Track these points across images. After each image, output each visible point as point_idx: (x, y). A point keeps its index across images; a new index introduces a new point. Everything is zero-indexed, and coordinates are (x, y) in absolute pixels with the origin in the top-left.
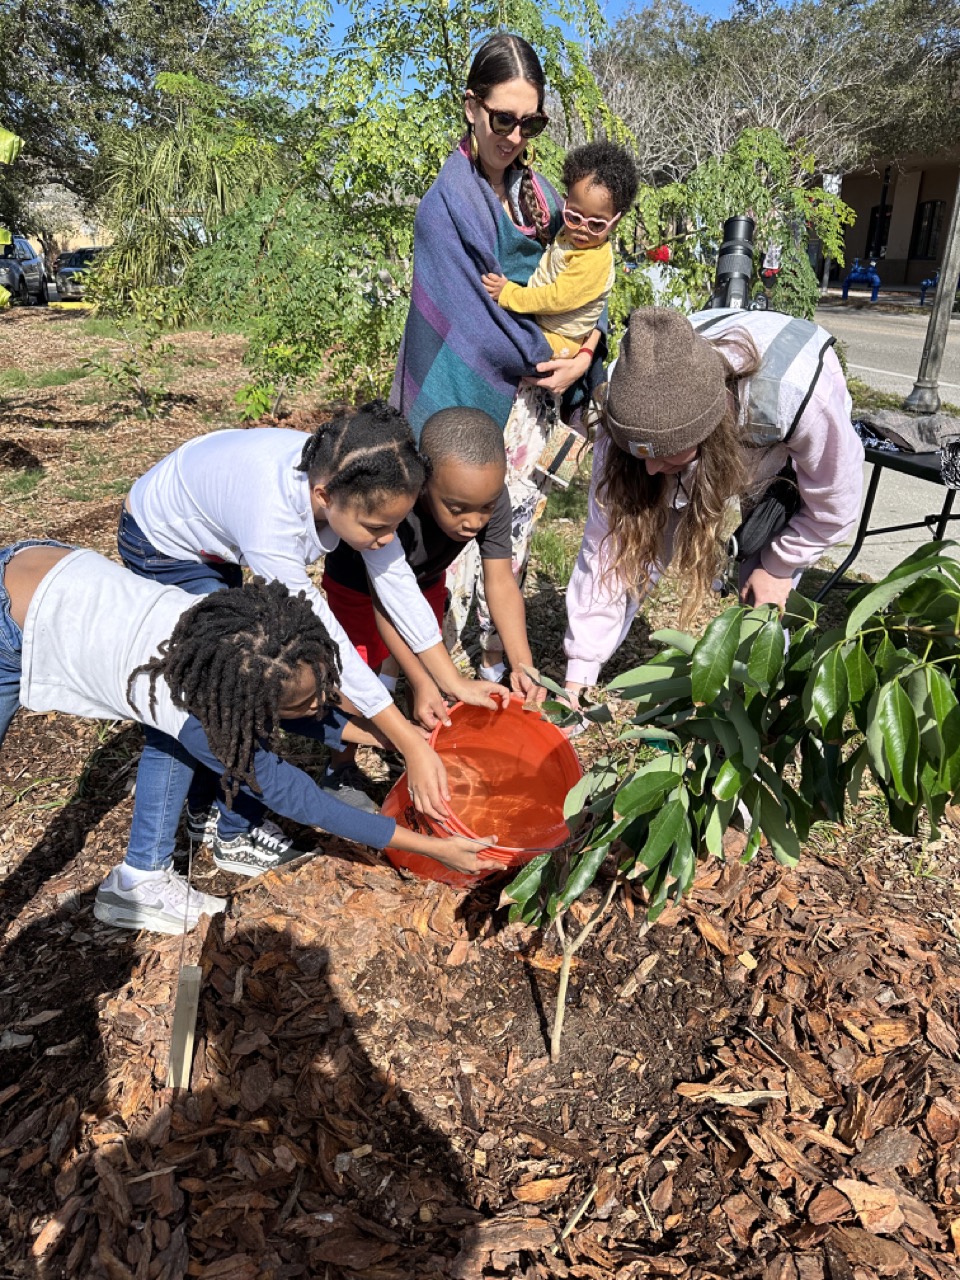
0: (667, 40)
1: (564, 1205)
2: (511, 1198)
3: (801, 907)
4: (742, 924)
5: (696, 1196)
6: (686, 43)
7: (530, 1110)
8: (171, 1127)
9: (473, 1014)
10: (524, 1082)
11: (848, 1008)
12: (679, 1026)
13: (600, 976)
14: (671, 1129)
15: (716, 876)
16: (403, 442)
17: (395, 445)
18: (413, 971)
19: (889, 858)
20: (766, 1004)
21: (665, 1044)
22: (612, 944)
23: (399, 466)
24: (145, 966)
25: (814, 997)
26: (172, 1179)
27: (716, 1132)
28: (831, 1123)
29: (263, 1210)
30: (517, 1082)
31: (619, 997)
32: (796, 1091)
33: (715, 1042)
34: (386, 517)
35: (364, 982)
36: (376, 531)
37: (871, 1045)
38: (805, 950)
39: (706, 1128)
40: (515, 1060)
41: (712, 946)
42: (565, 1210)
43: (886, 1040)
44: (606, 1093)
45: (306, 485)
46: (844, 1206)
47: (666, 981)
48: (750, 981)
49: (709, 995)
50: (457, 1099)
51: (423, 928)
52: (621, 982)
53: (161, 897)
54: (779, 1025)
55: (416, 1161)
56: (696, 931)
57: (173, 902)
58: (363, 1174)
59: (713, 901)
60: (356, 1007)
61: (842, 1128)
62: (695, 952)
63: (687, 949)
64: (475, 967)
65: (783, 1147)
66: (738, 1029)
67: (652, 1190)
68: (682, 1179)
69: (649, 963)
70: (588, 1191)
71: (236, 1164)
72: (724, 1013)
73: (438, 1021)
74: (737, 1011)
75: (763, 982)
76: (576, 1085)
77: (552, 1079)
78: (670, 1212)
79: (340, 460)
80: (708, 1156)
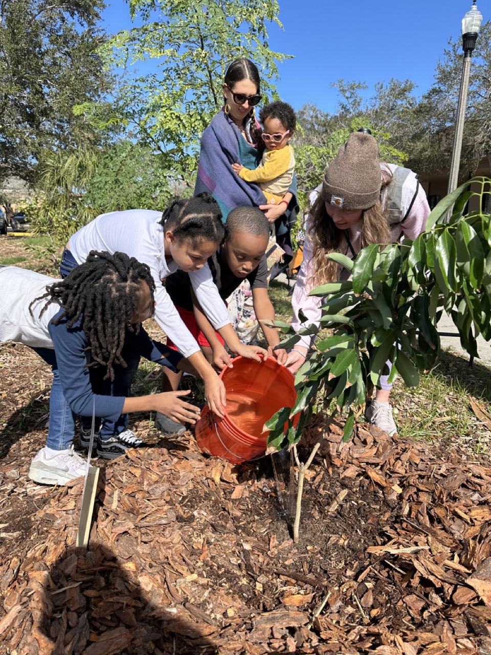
0: (310, 123)
1: (312, 606)
2: (280, 603)
3: (421, 462)
4: (393, 472)
5: (387, 598)
6: (319, 125)
7: (285, 567)
8: (77, 566)
9: (248, 522)
10: (279, 553)
11: (456, 504)
12: (363, 523)
13: (317, 502)
14: (366, 568)
15: (375, 450)
16: (216, 215)
17: (211, 215)
18: (213, 498)
19: (462, 446)
20: (410, 508)
21: (357, 531)
22: (322, 485)
23: (212, 226)
24: (59, 497)
25: (437, 501)
26: (78, 590)
27: (394, 566)
28: (456, 558)
29: (134, 607)
30: (276, 552)
31: (328, 512)
32: (434, 545)
33: (384, 529)
34: (202, 252)
35: (187, 500)
37: (471, 520)
38: (428, 480)
39: (387, 566)
40: (274, 542)
41: (377, 484)
42: (312, 609)
43: (479, 518)
44: (326, 553)
46: (472, 594)
47: (353, 502)
48: (400, 499)
49: (378, 507)
50: (242, 561)
51: (217, 479)
52: (329, 504)
53: (68, 464)
54: (419, 515)
55: (223, 584)
56: (368, 477)
57: (74, 467)
58: (193, 589)
59: (374, 462)
60: (182, 513)
61: (463, 560)
62: (367, 488)
63: (363, 487)
64: (247, 499)
65: (433, 567)
66: (398, 519)
67: (360, 599)
68: (377, 590)
69: (344, 493)
70: (322, 600)
71: (117, 586)
72: (387, 515)
73: (228, 525)
74: (395, 514)
75: (407, 498)
76: (310, 553)
77: (296, 551)
78: (373, 607)
79: (182, 218)
80: (390, 578)
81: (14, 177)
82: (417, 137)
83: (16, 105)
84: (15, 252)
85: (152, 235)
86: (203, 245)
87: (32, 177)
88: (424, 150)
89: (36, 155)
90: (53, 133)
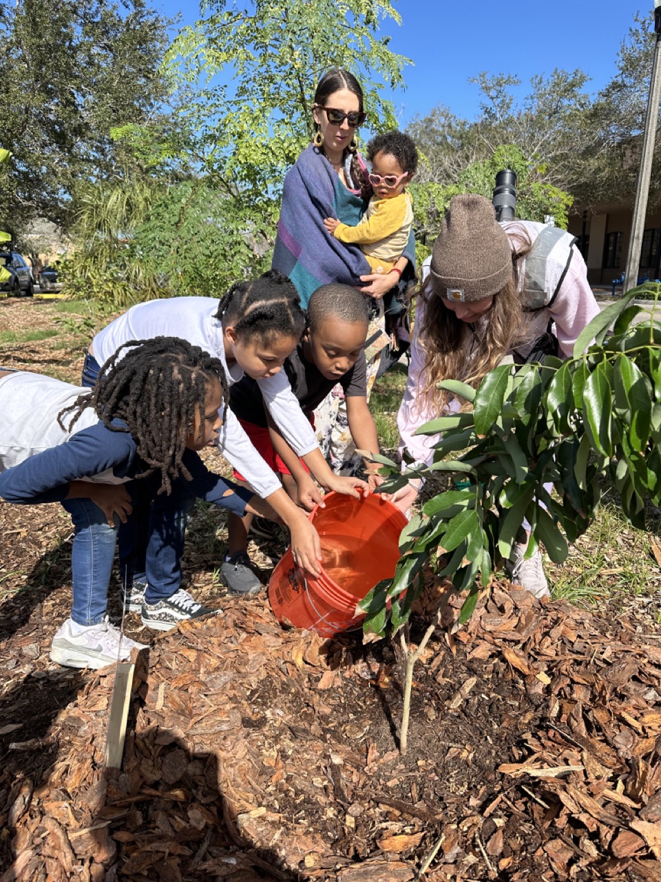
0: (441, 135)
1: (420, 853)
2: (377, 848)
3: (578, 639)
4: (538, 654)
5: (522, 843)
6: (453, 137)
7: (386, 789)
8: (107, 796)
9: (339, 723)
10: (380, 769)
11: (623, 705)
12: (496, 727)
13: (434, 695)
14: (497, 796)
15: (515, 621)
16: (291, 300)
17: (285, 300)
18: (293, 690)
19: (637, 612)
20: (561, 707)
21: (486, 739)
22: (442, 671)
23: (288, 315)
24: (89, 688)
25: (597, 699)
26: (106, 831)
27: (533, 796)
28: (620, 786)
29: (180, 856)
30: (376, 768)
31: (449, 709)
32: (591, 765)
33: (524, 737)
34: (277, 352)
35: (256, 695)
36: (269, 362)
37: (644, 729)
38: (586, 667)
39: (524, 794)
40: (373, 753)
41: (516, 670)
42: (419, 858)
43: (655, 726)
44: (443, 771)
45: (220, 330)
46: (640, 842)
47: (483, 696)
48: (547, 693)
49: (517, 704)
50: (330, 781)
51: (300, 662)
52: (450, 698)
53: (101, 642)
54: (572, 720)
55: (301, 821)
56: (504, 660)
57: (109, 646)
58: (260, 829)
59: (514, 638)
60: (251, 714)
61: (630, 788)
62: (503, 675)
63: (498, 673)
64: (340, 690)
65: (587, 801)
66: (542, 724)
67: (486, 842)
68: (510, 831)
69: (471, 682)
70: (435, 843)
71: (158, 823)
72: (529, 716)
73: (312, 727)
74: (539, 714)
75: (556, 692)
76: (421, 770)
77: (402, 767)
78: (502, 856)
79: (246, 308)
80: (528, 813)
81: (41, 219)
82: (589, 152)
83: (40, 121)
84: (43, 323)
85: (207, 334)
86: (278, 343)
87: (64, 219)
88: (599, 170)
89: (69, 189)
90: (92, 158)
